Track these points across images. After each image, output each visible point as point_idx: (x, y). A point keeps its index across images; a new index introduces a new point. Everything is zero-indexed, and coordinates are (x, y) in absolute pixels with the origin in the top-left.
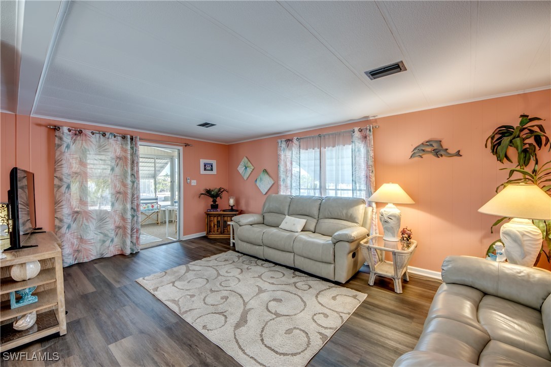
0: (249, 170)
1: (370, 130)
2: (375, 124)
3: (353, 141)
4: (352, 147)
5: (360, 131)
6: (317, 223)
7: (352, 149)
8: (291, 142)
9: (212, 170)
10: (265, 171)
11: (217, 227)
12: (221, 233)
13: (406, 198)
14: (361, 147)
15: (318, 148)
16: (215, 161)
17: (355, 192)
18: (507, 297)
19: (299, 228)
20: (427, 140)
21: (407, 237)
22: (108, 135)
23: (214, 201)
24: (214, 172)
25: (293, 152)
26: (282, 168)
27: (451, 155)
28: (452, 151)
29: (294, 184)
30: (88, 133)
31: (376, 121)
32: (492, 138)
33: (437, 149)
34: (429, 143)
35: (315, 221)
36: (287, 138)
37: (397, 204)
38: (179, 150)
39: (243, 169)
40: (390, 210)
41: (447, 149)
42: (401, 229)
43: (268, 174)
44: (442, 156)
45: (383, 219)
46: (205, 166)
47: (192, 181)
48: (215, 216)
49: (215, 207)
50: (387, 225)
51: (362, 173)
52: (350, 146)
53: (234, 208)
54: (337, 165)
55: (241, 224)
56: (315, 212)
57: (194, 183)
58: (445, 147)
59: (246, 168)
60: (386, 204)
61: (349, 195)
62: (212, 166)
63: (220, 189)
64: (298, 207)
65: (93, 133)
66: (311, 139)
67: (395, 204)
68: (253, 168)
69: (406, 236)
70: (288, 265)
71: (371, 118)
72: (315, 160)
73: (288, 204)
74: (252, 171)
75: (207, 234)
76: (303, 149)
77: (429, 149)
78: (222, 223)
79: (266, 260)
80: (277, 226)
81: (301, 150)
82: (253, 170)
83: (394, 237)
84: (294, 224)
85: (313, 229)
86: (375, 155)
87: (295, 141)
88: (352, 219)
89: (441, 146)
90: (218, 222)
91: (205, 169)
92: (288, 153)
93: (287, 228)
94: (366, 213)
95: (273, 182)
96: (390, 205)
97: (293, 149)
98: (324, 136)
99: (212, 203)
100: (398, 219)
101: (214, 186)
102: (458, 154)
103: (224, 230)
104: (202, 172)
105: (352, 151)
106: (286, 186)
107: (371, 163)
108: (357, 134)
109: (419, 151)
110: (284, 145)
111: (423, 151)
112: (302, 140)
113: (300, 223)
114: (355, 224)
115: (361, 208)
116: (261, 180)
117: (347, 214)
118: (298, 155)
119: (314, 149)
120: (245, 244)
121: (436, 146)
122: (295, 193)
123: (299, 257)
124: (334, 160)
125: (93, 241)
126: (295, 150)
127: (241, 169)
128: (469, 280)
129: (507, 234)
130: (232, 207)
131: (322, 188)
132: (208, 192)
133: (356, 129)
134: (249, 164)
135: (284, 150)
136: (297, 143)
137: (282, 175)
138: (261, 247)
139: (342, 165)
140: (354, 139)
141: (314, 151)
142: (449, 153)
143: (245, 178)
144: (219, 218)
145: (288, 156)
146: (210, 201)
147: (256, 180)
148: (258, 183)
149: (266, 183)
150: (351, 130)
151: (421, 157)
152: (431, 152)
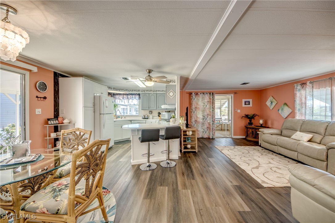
0: (274, 104)
6: (323, 138)
8: (305, 85)
9: (249, 104)
10: (286, 104)
11: (252, 134)
12: (254, 138)
15: (330, 87)
16: (251, 100)
19: (306, 140)
22: (205, 93)
23: (251, 121)
24: (251, 105)
25: (307, 91)
26: (298, 102)
29: (307, 112)
30: (199, 94)
35: (322, 136)
36: (303, 83)
38: (232, 96)
39: (270, 103)
43: (287, 106)
46: (245, 102)
47: (238, 110)
48: (250, 128)
49: (251, 123)
53: (263, 125)
55: (264, 133)
57: (239, 111)
59: (272, 103)
62: (249, 102)
63: (254, 115)
64: (305, 127)
65: (201, 94)
66: (323, 81)
68: (276, 102)
70: (293, 158)
72: (327, 95)
73: (300, 125)
74: (276, 105)
75: (246, 137)
76: (316, 88)
78: (254, 132)
79: (280, 154)
80: (289, 137)
81: (314, 89)
82: (277, 103)
84: (302, 137)
85: (318, 142)
87: (308, 84)
90: (252, 132)
91: (245, 104)
92: (303, 92)
93: (296, 139)
95: (291, 111)
97: (307, 89)
99: (249, 122)
101: (250, 113)
103: (256, 136)
104: (244, 105)
106: (301, 114)
110: (299, 87)
112: (314, 83)
113: (307, 136)
116: (282, 110)
118: (312, 93)
119: (325, 88)
120: (266, 144)
122: (308, 118)
123: (301, 155)
125: (200, 131)
127: (268, 103)
130: (261, 124)
131: (333, 115)
132: (247, 116)
134: (274, 100)
135: (299, 90)
136: (310, 85)
137: (297, 106)
138: (276, 146)
141: (325, 89)
143: (271, 108)
144: (253, 130)
145: (300, 94)
146: (248, 121)
147: (279, 110)
148: (280, 111)
149: (286, 111)
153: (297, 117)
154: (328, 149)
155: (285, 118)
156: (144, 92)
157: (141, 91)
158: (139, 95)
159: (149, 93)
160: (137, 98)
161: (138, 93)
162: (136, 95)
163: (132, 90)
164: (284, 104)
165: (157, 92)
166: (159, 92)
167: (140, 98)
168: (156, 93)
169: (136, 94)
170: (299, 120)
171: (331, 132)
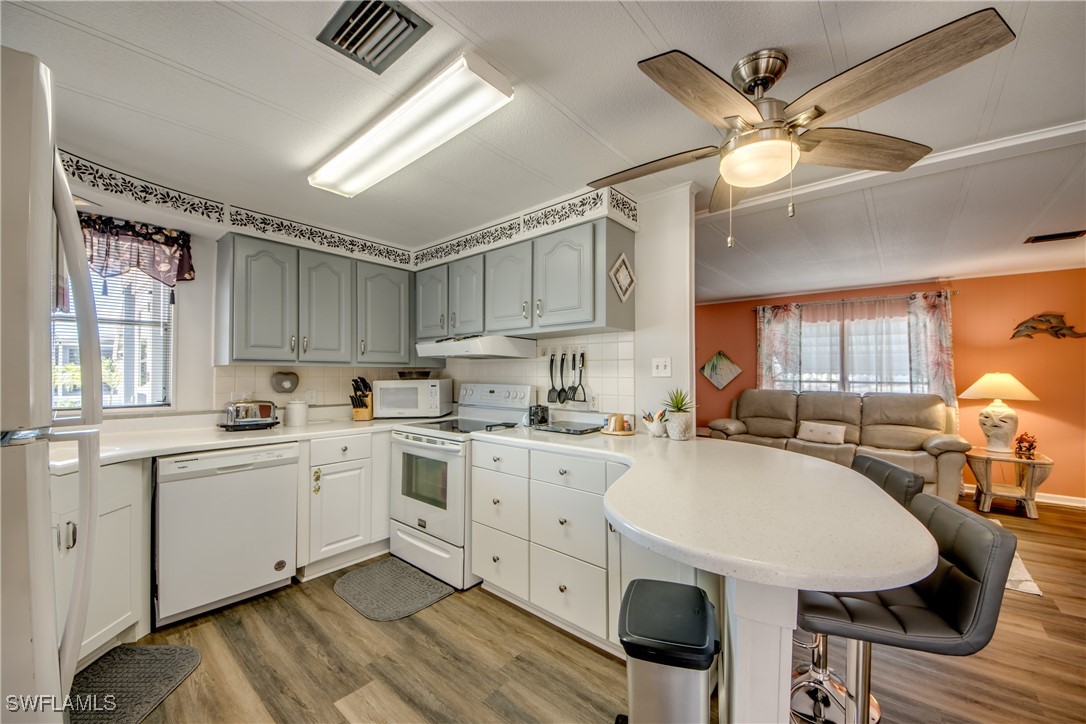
1: (946, 297)
2: (951, 289)
3: (912, 310)
4: (909, 320)
5: (926, 297)
6: (861, 431)
7: (909, 323)
8: (783, 310)
10: (723, 354)
13: (1026, 394)
14: (928, 321)
15: (838, 320)
17: (916, 386)
19: (841, 438)
20: (1040, 313)
21: (1026, 446)
25: (791, 325)
26: (764, 350)
27: (1080, 336)
31: (949, 284)
33: (1058, 327)
34: (1042, 318)
35: (858, 428)
36: (779, 305)
40: (998, 409)
41: (1072, 328)
42: (1018, 435)
43: (729, 358)
44: (1064, 335)
45: (989, 423)
50: (997, 431)
51: (929, 358)
52: (906, 318)
54: (879, 343)
56: (855, 415)
58: (1069, 324)
60: (991, 400)
64: (812, 408)
66: (825, 306)
67: (1004, 401)
71: (941, 280)
72: (831, 336)
73: (792, 404)
76: (807, 321)
77: (1043, 326)
81: (803, 323)
83: (1006, 446)
84: (829, 433)
85: (858, 440)
86: (953, 333)
87: (793, 309)
88: (928, 424)
89: (1064, 323)
92: (778, 327)
93: (814, 439)
94: (948, 417)
95: (741, 371)
96: (998, 402)
97: (789, 321)
98: (852, 304)
100: (1015, 421)
105: (909, 326)
106: (774, 378)
107: (947, 343)
108: (920, 301)
109: (1028, 328)
110: (768, 314)
111: (1034, 328)
112: (803, 308)
113: (835, 431)
114: (936, 432)
115: (940, 408)
116: (714, 368)
117: (917, 418)
118: (798, 329)
119: (828, 321)
121: (1054, 322)
124: (872, 338)
126: (793, 322)
133: (920, 295)
135: (769, 321)
136: (797, 311)
139: (889, 343)
140: (912, 309)
141: (828, 323)
142: (1075, 333)
145: (775, 332)
147: (703, 368)
148: (707, 372)
149: (724, 372)
150: (909, 295)
151: (1029, 336)
152: (1046, 331)
153: (765, 386)
154: (935, 456)
155: (721, 388)
156: (259, 234)
157: (226, 218)
158: (182, 241)
159: (299, 249)
160: (164, 267)
161: (173, 219)
162: (147, 237)
163: (145, 190)
164: (719, 353)
165: (357, 255)
166: (365, 256)
167: (185, 269)
168: (348, 254)
169: (159, 230)
170: (786, 393)
171: (877, 416)
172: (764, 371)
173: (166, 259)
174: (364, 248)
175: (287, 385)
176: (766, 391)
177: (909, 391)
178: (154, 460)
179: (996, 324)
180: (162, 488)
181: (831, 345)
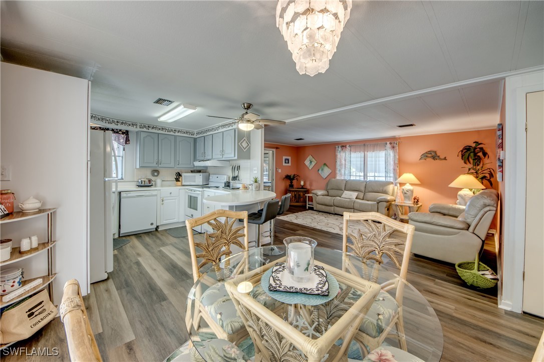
0: (313, 164)
1: (396, 143)
2: (399, 140)
5: (391, 144)
6: (364, 195)
8: (345, 147)
9: (288, 163)
10: (325, 164)
11: (295, 198)
12: (297, 202)
13: (417, 181)
14: (391, 153)
15: (363, 152)
16: (290, 157)
17: (387, 178)
18: (452, 215)
19: (355, 197)
20: (429, 150)
23: (291, 182)
24: (290, 164)
26: (338, 163)
27: (442, 159)
28: (442, 157)
29: (346, 173)
31: (400, 138)
32: (462, 151)
33: (433, 155)
34: (430, 152)
35: (363, 194)
36: (343, 145)
37: (412, 184)
38: (273, 151)
39: (309, 162)
40: (408, 187)
41: (439, 156)
42: (413, 197)
43: (327, 166)
44: (436, 159)
45: (403, 192)
46: (285, 160)
49: (291, 186)
50: (406, 195)
51: (391, 167)
52: (384, 152)
54: (376, 161)
55: (317, 194)
56: (363, 189)
57: (280, 171)
58: (438, 155)
59: (311, 162)
60: (406, 184)
61: (383, 179)
62: (288, 160)
63: (294, 175)
64: (350, 186)
66: (359, 146)
67: (410, 184)
69: (416, 200)
71: (397, 137)
72: (361, 158)
73: (344, 184)
77: (430, 155)
78: (297, 196)
79: (335, 214)
80: (340, 196)
81: (352, 152)
82: (316, 163)
83: (410, 201)
84: (350, 195)
85: (362, 198)
86: (399, 158)
87: (347, 147)
88: (385, 192)
89: (436, 154)
90: (295, 195)
91: (285, 163)
92: (343, 154)
93: (346, 197)
94: (394, 190)
95: (331, 171)
96: (408, 184)
97: (347, 152)
98: (367, 145)
99: (290, 184)
100: (412, 191)
101: (291, 173)
102: (445, 159)
103: (299, 200)
105: (385, 155)
106: (341, 174)
107: (396, 162)
108: (388, 145)
109: (425, 156)
110: (340, 149)
111: (427, 156)
112: (352, 147)
113: (354, 195)
114: (388, 195)
115: (391, 187)
116: (322, 170)
117: (382, 190)
118: (350, 155)
119: (360, 152)
121: (433, 154)
122: (347, 178)
124: (374, 159)
126: (348, 153)
127: (307, 162)
128: (439, 210)
129: (459, 195)
130: (303, 186)
131: (365, 176)
132: (288, 177)
133: (388, 143)
134: (313, 160)
135: (340, 152)
136: (349, 148)
137: (338, 167)
138: (332, 207)
139: (379, 161)
140: (386, 148)
142: (440, 158)
143: (310, 168)
144: (296, 193)
145: (342, 156)
146: (288, 183)
147: (319, 170)
148: (320, 172)
149: (326, 172)
150: (385, 142)
151: (425, 159)
152: (430, 157)
153: (338, 178)
154: (378, 203)
155: (325, 178)
156: (147, 130)
157: (138, 127)
158: (126, 133)
159: (158, 134)
160: (122, 141)
161: (124, 128)
162: (117, 132)
163: (117, 122)
165: (177, 134)
166: (179, 134)
167: (127, 141)
168: (174, 134)
169: (120, 130)
170: (342, 180)
171: (370, 190)
172: (338, 172)
173: (122, 138)
174: (179, 131)
175: (156, 174)
176: (339, 179)
177: (384, 180)
178: (120, 192)
179: (414, 154)
180: (122, 200)
181: (361, 161)
